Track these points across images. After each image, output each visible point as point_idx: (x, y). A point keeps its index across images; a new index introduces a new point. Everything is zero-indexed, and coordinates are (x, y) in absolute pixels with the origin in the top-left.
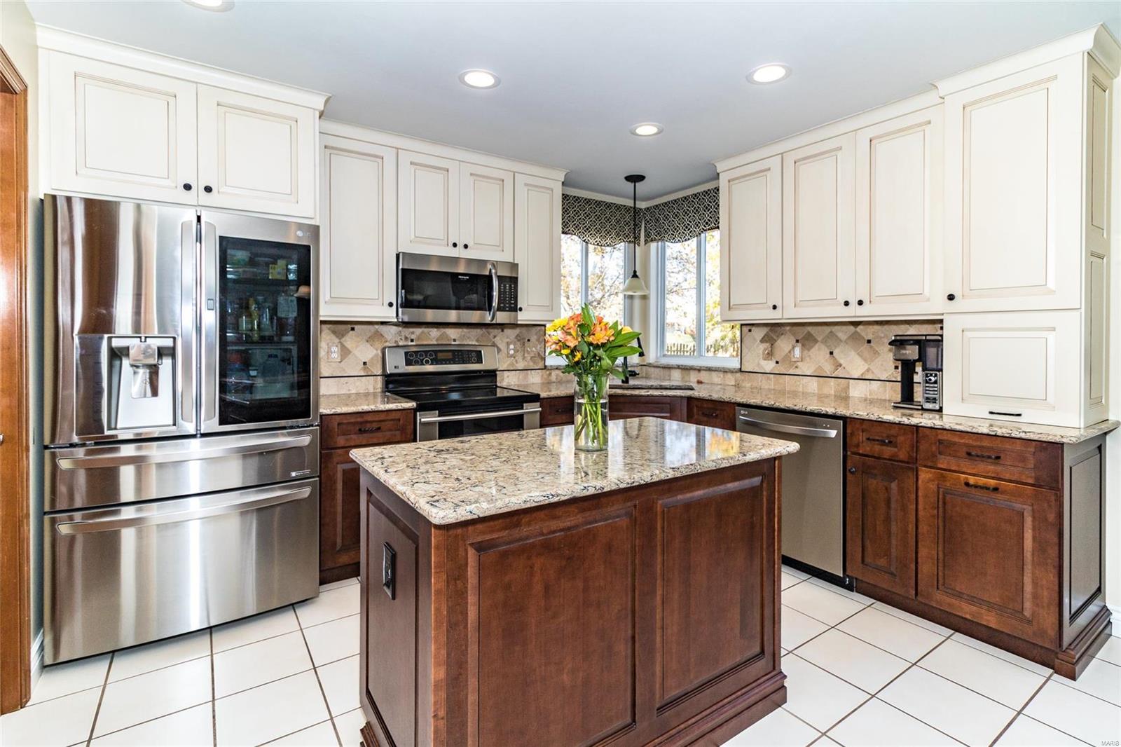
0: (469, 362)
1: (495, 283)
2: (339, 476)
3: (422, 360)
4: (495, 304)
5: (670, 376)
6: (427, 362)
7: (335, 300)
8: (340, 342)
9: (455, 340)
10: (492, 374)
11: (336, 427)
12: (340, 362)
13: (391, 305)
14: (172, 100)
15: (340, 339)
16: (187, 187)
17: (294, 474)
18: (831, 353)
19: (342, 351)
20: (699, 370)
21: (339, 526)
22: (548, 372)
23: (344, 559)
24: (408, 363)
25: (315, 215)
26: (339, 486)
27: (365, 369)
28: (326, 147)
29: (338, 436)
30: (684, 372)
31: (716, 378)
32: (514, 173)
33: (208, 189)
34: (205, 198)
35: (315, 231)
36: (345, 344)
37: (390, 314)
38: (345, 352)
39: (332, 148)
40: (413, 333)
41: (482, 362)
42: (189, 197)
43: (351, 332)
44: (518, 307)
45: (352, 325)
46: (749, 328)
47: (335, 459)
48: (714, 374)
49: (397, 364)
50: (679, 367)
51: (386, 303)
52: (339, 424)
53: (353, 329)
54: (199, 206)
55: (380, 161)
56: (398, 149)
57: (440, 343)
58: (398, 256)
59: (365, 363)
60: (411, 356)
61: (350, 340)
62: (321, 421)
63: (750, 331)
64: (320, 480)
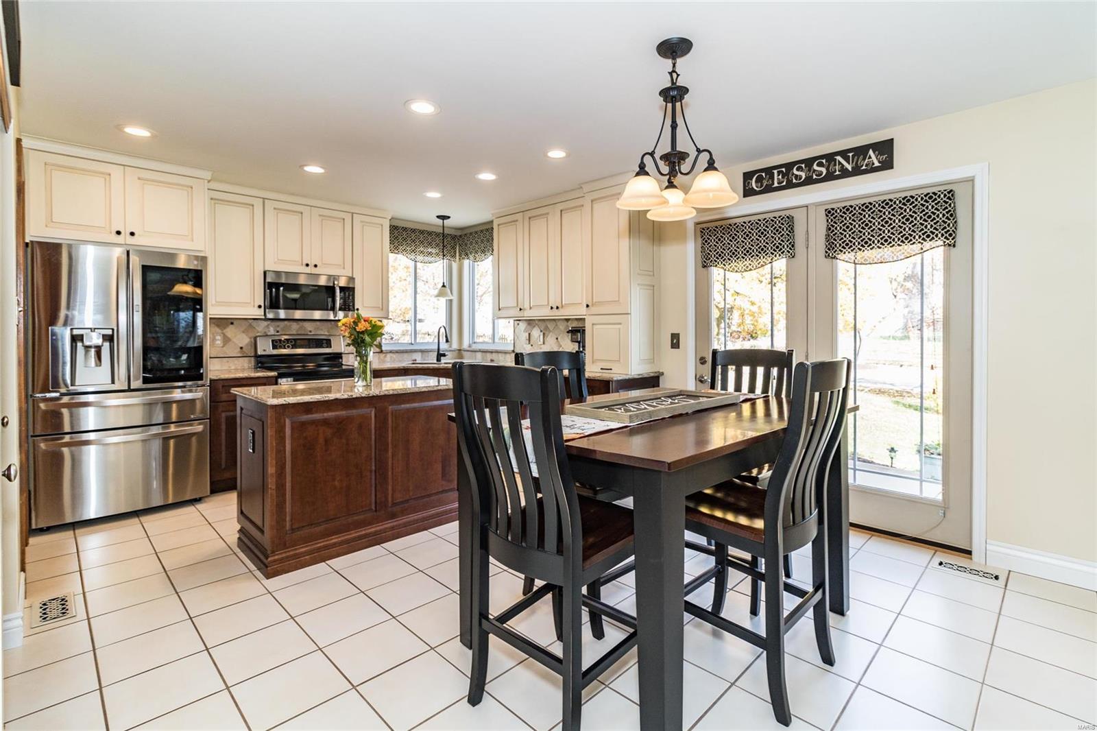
0: (321, 347)
1: (338, 291)
2: (223, 420)
3: (284, 346)
4: (338, 305)
5: (475, 356)
6: (288, 347)
7: (220, 304)
8: (223, 333)
9: (310, 332)
10: (339, 356)
11: (221, 387)
12: (223, 347)
13: (260, 307)
14: (107, 177)
15: (222, 330)
16: (118, 233)
17: (192, 416)
18: (557, 339)
19: (224, 339)
20: (492, 352)
21: (223, 453)
22: (384, 355)
23: (227, 475)
24: (274, 347)
25: (205, 248)
26: (223, 427)
27: (241, 352)
28: (212, 199)
29: (222, 394)
30: (483, 354)
31: (501, 357)
32: (353, 213)
33: (132, 234)
34: (130, 240)
35: (204, 259)
36: (227, 334)
37: (259, 313)
38: (226, 340)
39: (215, 199)
40: (278, 326)
41: (331, 347)
42: (120, 239)
43: (231, 326)
44: (356, 308)
45: (230, 321)
46: (518, 322)
47: (220, 410)
48: (500, 355)
49: (265, 348)
50: (480, 351)
51: (257, 305)
52: (223, 386)
53: (232, 323)
54: (126, 244)
55: (251, 207)
56: (264, 198)
57: (299, 333)
58: (265, 273)
59: (241, 348)
60: (277, 342)
61: (230, 331)
62: (210, 383)
63: (518, 324)
64: (210, 421)
